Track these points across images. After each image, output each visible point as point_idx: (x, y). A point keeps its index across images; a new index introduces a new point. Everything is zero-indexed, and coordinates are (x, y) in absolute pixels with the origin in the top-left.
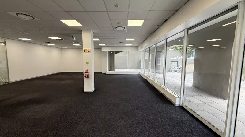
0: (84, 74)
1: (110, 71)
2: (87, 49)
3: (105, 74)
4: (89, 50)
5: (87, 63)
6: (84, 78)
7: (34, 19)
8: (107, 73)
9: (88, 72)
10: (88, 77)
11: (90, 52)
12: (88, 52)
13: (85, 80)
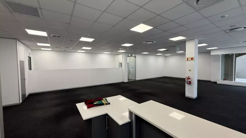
0: (186, 80)
1: (224, 80)
2: (190, 57)
3: (216, 83)
4: (192, 58)
5: (190, 70)
6: (186, 84)
7: (153, 42)
8: (218, 82)
9: (190, 79)
10: (190, 83)
11: (193, 60)
12: (191, 60)
13: (187, 85)
